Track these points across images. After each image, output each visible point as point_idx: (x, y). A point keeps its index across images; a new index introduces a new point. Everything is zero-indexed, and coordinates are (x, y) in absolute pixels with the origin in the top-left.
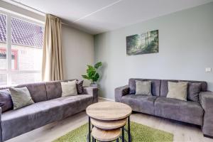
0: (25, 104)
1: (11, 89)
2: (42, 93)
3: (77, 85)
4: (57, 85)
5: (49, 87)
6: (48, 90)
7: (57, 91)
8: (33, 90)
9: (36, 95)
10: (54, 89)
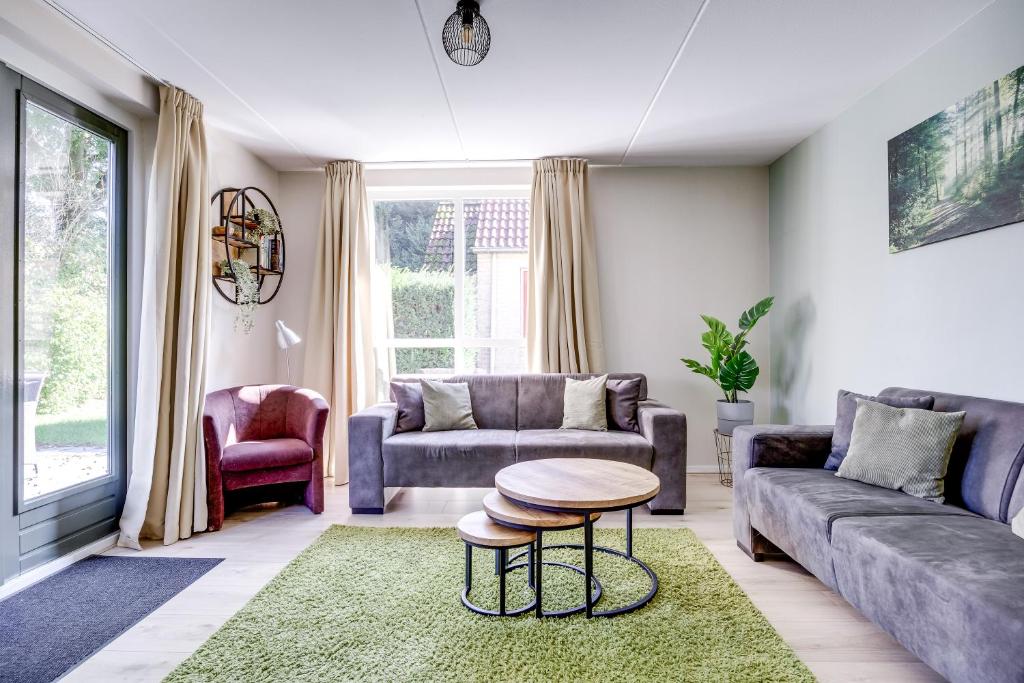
0: (448, 423)
1: (424, 384)
2: (502, 405)
3: (609, 394)
4: (553, 389)
5: (526, 392)
6: (522, 399)
7: (549, 405)
8: (483, 393)
9: (486, 410)
10: (542, 398)
